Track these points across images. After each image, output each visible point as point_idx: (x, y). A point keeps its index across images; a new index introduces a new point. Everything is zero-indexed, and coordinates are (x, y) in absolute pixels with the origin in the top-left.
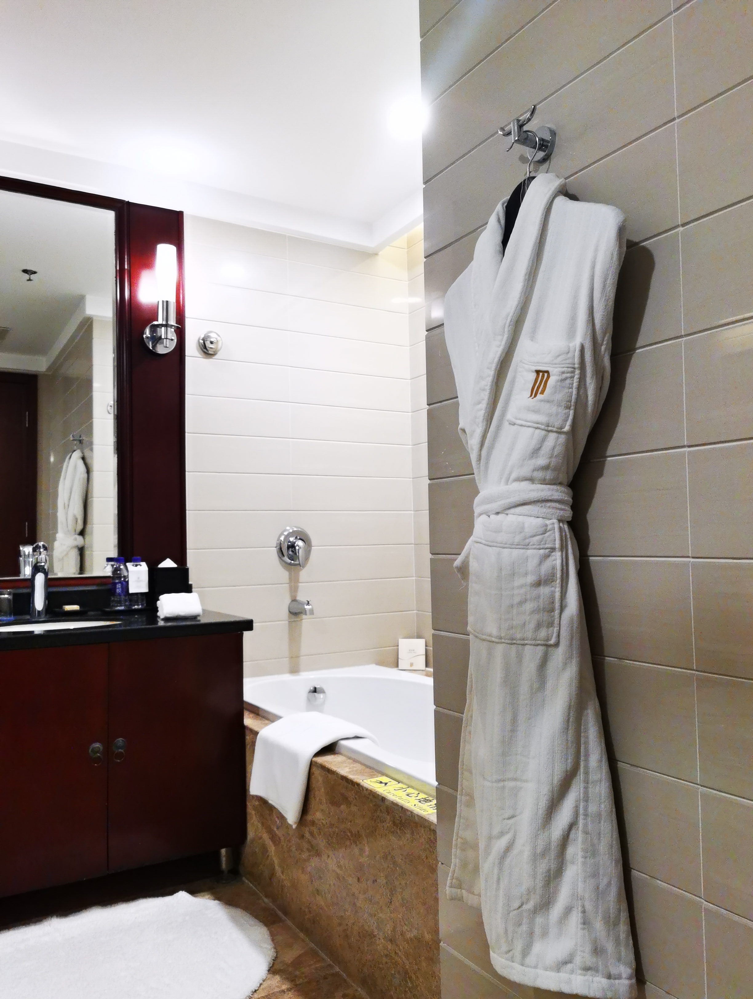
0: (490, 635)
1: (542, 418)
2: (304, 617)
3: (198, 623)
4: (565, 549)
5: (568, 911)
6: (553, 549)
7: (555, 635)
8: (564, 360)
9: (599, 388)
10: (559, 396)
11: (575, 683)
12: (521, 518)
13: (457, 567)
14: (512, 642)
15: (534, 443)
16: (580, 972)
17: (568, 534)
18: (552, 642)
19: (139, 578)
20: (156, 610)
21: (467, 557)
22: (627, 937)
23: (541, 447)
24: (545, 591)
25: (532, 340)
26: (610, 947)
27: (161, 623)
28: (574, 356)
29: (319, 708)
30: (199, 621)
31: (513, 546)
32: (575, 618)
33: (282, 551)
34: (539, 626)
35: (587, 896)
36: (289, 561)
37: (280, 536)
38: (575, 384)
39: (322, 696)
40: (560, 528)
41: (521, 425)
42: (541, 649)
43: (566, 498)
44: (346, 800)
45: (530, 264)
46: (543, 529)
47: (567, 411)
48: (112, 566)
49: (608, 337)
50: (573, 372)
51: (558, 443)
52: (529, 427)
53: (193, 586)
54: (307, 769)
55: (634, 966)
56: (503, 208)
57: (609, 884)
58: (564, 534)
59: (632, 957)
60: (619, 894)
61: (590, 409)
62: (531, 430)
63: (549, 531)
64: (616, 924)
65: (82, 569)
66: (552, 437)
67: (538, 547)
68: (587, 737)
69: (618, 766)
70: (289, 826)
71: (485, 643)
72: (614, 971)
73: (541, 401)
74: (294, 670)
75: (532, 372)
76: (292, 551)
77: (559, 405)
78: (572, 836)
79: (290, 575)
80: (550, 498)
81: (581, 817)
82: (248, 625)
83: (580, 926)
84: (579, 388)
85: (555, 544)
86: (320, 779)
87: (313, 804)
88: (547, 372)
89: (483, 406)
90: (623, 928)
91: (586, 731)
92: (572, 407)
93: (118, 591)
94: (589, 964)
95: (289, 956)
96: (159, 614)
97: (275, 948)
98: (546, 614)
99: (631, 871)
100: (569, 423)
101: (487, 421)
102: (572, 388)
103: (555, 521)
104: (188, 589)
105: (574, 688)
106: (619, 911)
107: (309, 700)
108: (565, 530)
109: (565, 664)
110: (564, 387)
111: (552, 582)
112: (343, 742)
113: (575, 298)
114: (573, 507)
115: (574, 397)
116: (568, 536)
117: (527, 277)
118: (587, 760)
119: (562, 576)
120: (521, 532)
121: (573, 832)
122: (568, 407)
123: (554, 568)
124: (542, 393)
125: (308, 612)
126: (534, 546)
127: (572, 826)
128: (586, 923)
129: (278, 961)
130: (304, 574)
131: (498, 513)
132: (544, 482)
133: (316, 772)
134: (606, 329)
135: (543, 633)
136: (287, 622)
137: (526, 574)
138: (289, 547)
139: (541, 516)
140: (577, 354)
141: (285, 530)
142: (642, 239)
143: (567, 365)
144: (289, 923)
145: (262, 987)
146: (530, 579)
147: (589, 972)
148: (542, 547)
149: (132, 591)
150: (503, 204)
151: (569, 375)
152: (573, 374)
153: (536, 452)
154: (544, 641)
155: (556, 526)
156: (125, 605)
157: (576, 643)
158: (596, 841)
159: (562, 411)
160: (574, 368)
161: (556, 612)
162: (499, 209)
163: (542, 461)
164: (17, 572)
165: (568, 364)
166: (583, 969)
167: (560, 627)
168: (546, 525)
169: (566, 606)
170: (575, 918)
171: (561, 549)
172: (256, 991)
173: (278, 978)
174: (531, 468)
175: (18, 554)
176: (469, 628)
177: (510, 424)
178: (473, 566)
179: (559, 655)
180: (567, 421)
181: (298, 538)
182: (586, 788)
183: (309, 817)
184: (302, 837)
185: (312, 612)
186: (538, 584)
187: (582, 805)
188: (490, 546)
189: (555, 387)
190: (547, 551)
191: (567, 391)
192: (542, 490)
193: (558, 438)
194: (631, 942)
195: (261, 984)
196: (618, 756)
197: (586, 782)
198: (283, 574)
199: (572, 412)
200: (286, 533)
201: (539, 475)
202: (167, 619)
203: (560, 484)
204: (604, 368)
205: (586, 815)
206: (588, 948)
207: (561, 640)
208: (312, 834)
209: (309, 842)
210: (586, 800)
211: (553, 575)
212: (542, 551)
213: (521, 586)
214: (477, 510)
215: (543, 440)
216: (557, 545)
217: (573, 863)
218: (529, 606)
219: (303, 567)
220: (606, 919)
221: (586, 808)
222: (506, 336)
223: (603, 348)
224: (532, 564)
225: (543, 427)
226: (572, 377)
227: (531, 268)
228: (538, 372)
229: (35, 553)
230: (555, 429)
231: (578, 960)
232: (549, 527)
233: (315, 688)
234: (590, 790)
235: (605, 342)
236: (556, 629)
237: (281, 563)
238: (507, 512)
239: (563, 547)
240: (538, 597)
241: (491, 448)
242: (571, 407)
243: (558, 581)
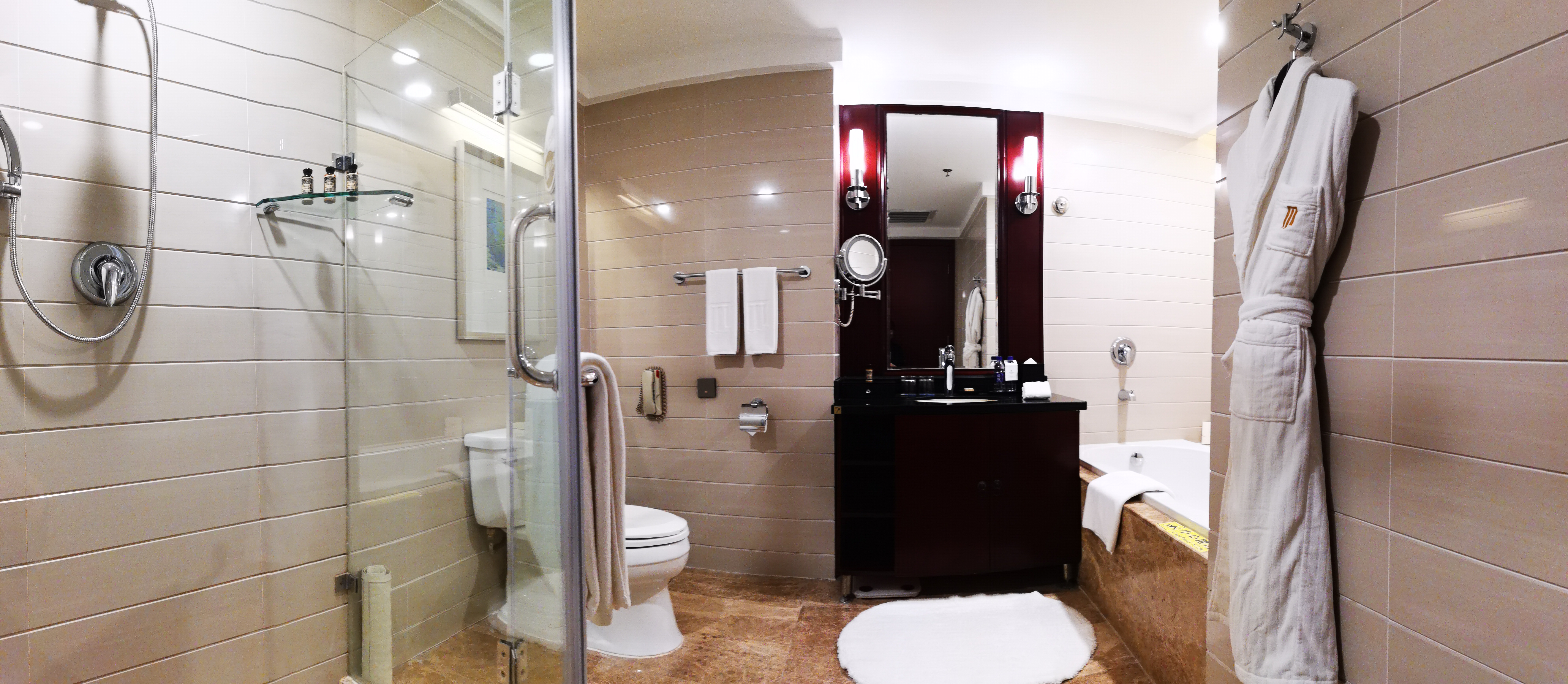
0: (1244, 414)
1: (1290, 244)
2: (1129, 402)
3: (1047, 402)
4: (1304, 348)
5: (1290, 629)
6: (1294, 348)
7: (1292, 414)
8: (1308, 199)
9: (1335, 225)
10: (1304, 227)
11: (1305, 453)
12: (1272, 323)
13: (1223, 361)
14: (1260, 419)
15: (1283, 264)
16: (1296, 677)
17: (1307, 337)
18: (1289, 419)
19: (1011, 371)
20: (1021, 392)
21: (1232, 353)
22: (1333, 649)
23: (1289, 267)
24: (1286, 379)
25: (1287, 184)
26: (1319, 656)
27: (1024, 402)
28: (1316, 196)
29: (1138, 470)
30: (1049, 401)
31: (1264, 344)
32: (1308, 402)
33: (1114, 354)
34: (1279, 407)
35: (1304, 617)
36: (1119, 362)
37: (1113, 344)
38: (1317, 219)
39: (1140, 460)
40: (1301, 332)
41: (1275, 250)
42: (1281, 425)
43: (1307, 309)
44: (1145, 537)
45: (1288, 124)
46: (1288, 331)
47: (1309, 239)
48: (995, 362)
49: (1343, 185)
50: (1315, 209)
51: (1302, 265)
52: (1281, 251)
53: (1048, 377)
54: (1120, 512)
55: (1337, 669)
56: (1273, 83)
57: (1321, 608)
58: (1304, 336)
59: (1336, 663)
60: (1329, 614)
61: (1328, 240)
62: (1282, 253)
63: (1293, 333)
64: (1325, 637)
65: (980, 364)
66: (1298, 260)
67: (1283, 345)
68: (1312, 494)
69: (1335, 515)
70: (1108, 553)
71: (1241, 421)
72: (1321, 674)
73: (1290, 230)
74: (1122, 440)
75: (1285, 208)
76: (1122, 355)
77: (1304, 235)
78: (1295, 571)
79: (1120, 371)
80: (1294, 308)
81: (1303, 555)
82: (1083, 406)
83: (1298, 641)
84: (1319, 222)
85: (1296, 344)
86: (1129, 520)
87: (1124, 538)
88: (1295, 208)
89: (1248, 234)
90: (1330, 641)
91: (1312, 488)
92: (1314, 237)
93: (999, 379)
94: (1302, 671)
95: (1106, 648)
96: (1022, 396)
97: (1097, 640)
98: (1285, 397)
99: (1339, 596)
100: (1311, 249)
101: (1251, 246)
102: (1314, 222)
103: (1297, 326)
104: (1044, 379)
105: (1304, 456)
106: (1328, 629)
107: (1131, 462)
108: (1305, 334)
109: (1299, 437)
110: (1308, 220)
111: (1292, 373)
112: (1147, 494)
113: (1320, 150)
114: (1313, 317)
115: (1315, 229)
116: (1307, 339)
117: (1286, 134)
118: (1310, 511)
119: (1300, 368)
120: (1271, 333)
121: (1296, 567)
122: (1310, 237)
123: (1294, 362)
124: (1291, 224)
125: (1132, 399)
126: (1280, 345)
127: (1296, 562)
128: (1302, 638)
129: (1098, 650)
130: (1130, 371)
131: (1255, 318)
132: (1290, 295)
133: (1127, 515)
134: (1342, 178)
135: (1282, 413)
136: (1117, 405)
137: (1273, 366)
138: (1119, 352)
139: (1287, 321)
140: (1319, 194)
141: (1117, 339)
142: (1373, 112)
143: (1310, 203)
144: (1108, 623)
145: (1085, 668)
146: (1276, 369)
147: (1303, 677)
148: (1286, 345)
149: (1007, 379)
150: (1273, 80)
151: (1312, 211)
152: (1315, 211)
153: (1285, 270)
154: (1283, 418)
155: (1298, 330)
156: (1003, 389)
157: (1307, 421)
158: (1313, 574)
159: (1306, 239)
160: (1316, 206)
161: (1294, 396)
162: (1270, 84)
163: (1289, 278)
164: (937, 365)
165: (1312, 202)
166: (1297, 674)
167: (1296, 408)
168: (1290, 329)
169: (1302, 392)
170: (1295, 634)
171: (1301, 349)
172: (1080, 671)
173: (1096, 663)
174: (1281, 283)
175: (938, 353)
176: (1230, 409)
177: (1267, 249)
178: (1236, 360)
179: (1294, 430)
180: (1309, 247)
181: (1126, 345)
182: (1309, 532)
183: (1121, 548)
184: (1117, 561)
185: (1134, 399)
186: (1281, 374)
187: (1304, 546)
188: (1248, 344)
189: (1301, 220)
190: (1290, 348)
191: (1310, 224)
192: (1289, 302)
193: (1302, 261)
194: (1336, 650)
195: (1084, 667)
196: (1336, 508)
197: (1309, 528)
198: (1115, 371)
199: (1313, 241)
200: (1117, 341)
201: (1287, 289)
202: (1027, 399)
203: (1304, 298)
204: (1339, 209)
205: (1307, 553)
206: (1302, 657)
207: (1296, 418)
208: (1123, 559)
209: (1121, 565)
210: (1308, 542)
211: (1293, 367)
212: (1286, 349)
213: (1268, 376)
214: (1241, 316)
215: (1291, 261)
216: (1298, 345)
217: (1295, 591)
218: (1274, 391)
219: (1130, 366)
220: (1317, 634)
221: (1307, 548)
222: (1267, 179)
223: (1339, 193)
224: (1278, 358)
225: (1291, 251)
226: (1314, 213)
227: (1289, 127)
228: (1289, 208)
229: (947, 353)
230: (1299, 254)
231: (1295, 668)
232: (1292, 330)
233: (1136, 454)
234: (1312, 535)
235: (1340, 189)
236: (1293, 410)
237: (1114, 364)
238: (1262, 317)
239: (1303, 347)
240: (1280, 385)
241: (1253, 267)
242: (1312, 237)
243: (1297, 372)
